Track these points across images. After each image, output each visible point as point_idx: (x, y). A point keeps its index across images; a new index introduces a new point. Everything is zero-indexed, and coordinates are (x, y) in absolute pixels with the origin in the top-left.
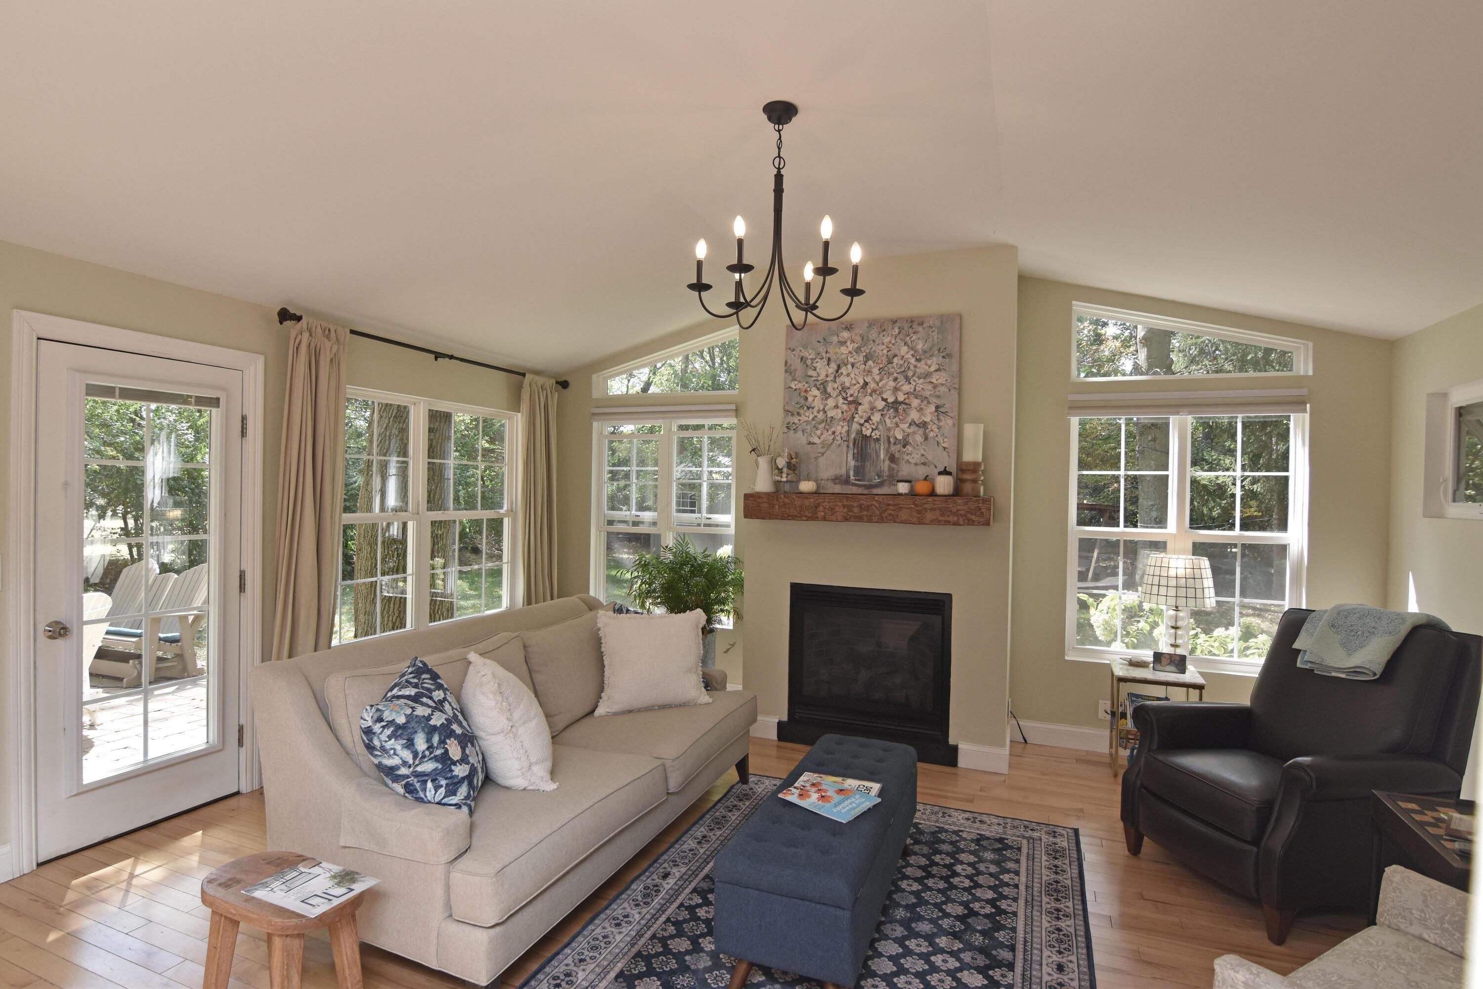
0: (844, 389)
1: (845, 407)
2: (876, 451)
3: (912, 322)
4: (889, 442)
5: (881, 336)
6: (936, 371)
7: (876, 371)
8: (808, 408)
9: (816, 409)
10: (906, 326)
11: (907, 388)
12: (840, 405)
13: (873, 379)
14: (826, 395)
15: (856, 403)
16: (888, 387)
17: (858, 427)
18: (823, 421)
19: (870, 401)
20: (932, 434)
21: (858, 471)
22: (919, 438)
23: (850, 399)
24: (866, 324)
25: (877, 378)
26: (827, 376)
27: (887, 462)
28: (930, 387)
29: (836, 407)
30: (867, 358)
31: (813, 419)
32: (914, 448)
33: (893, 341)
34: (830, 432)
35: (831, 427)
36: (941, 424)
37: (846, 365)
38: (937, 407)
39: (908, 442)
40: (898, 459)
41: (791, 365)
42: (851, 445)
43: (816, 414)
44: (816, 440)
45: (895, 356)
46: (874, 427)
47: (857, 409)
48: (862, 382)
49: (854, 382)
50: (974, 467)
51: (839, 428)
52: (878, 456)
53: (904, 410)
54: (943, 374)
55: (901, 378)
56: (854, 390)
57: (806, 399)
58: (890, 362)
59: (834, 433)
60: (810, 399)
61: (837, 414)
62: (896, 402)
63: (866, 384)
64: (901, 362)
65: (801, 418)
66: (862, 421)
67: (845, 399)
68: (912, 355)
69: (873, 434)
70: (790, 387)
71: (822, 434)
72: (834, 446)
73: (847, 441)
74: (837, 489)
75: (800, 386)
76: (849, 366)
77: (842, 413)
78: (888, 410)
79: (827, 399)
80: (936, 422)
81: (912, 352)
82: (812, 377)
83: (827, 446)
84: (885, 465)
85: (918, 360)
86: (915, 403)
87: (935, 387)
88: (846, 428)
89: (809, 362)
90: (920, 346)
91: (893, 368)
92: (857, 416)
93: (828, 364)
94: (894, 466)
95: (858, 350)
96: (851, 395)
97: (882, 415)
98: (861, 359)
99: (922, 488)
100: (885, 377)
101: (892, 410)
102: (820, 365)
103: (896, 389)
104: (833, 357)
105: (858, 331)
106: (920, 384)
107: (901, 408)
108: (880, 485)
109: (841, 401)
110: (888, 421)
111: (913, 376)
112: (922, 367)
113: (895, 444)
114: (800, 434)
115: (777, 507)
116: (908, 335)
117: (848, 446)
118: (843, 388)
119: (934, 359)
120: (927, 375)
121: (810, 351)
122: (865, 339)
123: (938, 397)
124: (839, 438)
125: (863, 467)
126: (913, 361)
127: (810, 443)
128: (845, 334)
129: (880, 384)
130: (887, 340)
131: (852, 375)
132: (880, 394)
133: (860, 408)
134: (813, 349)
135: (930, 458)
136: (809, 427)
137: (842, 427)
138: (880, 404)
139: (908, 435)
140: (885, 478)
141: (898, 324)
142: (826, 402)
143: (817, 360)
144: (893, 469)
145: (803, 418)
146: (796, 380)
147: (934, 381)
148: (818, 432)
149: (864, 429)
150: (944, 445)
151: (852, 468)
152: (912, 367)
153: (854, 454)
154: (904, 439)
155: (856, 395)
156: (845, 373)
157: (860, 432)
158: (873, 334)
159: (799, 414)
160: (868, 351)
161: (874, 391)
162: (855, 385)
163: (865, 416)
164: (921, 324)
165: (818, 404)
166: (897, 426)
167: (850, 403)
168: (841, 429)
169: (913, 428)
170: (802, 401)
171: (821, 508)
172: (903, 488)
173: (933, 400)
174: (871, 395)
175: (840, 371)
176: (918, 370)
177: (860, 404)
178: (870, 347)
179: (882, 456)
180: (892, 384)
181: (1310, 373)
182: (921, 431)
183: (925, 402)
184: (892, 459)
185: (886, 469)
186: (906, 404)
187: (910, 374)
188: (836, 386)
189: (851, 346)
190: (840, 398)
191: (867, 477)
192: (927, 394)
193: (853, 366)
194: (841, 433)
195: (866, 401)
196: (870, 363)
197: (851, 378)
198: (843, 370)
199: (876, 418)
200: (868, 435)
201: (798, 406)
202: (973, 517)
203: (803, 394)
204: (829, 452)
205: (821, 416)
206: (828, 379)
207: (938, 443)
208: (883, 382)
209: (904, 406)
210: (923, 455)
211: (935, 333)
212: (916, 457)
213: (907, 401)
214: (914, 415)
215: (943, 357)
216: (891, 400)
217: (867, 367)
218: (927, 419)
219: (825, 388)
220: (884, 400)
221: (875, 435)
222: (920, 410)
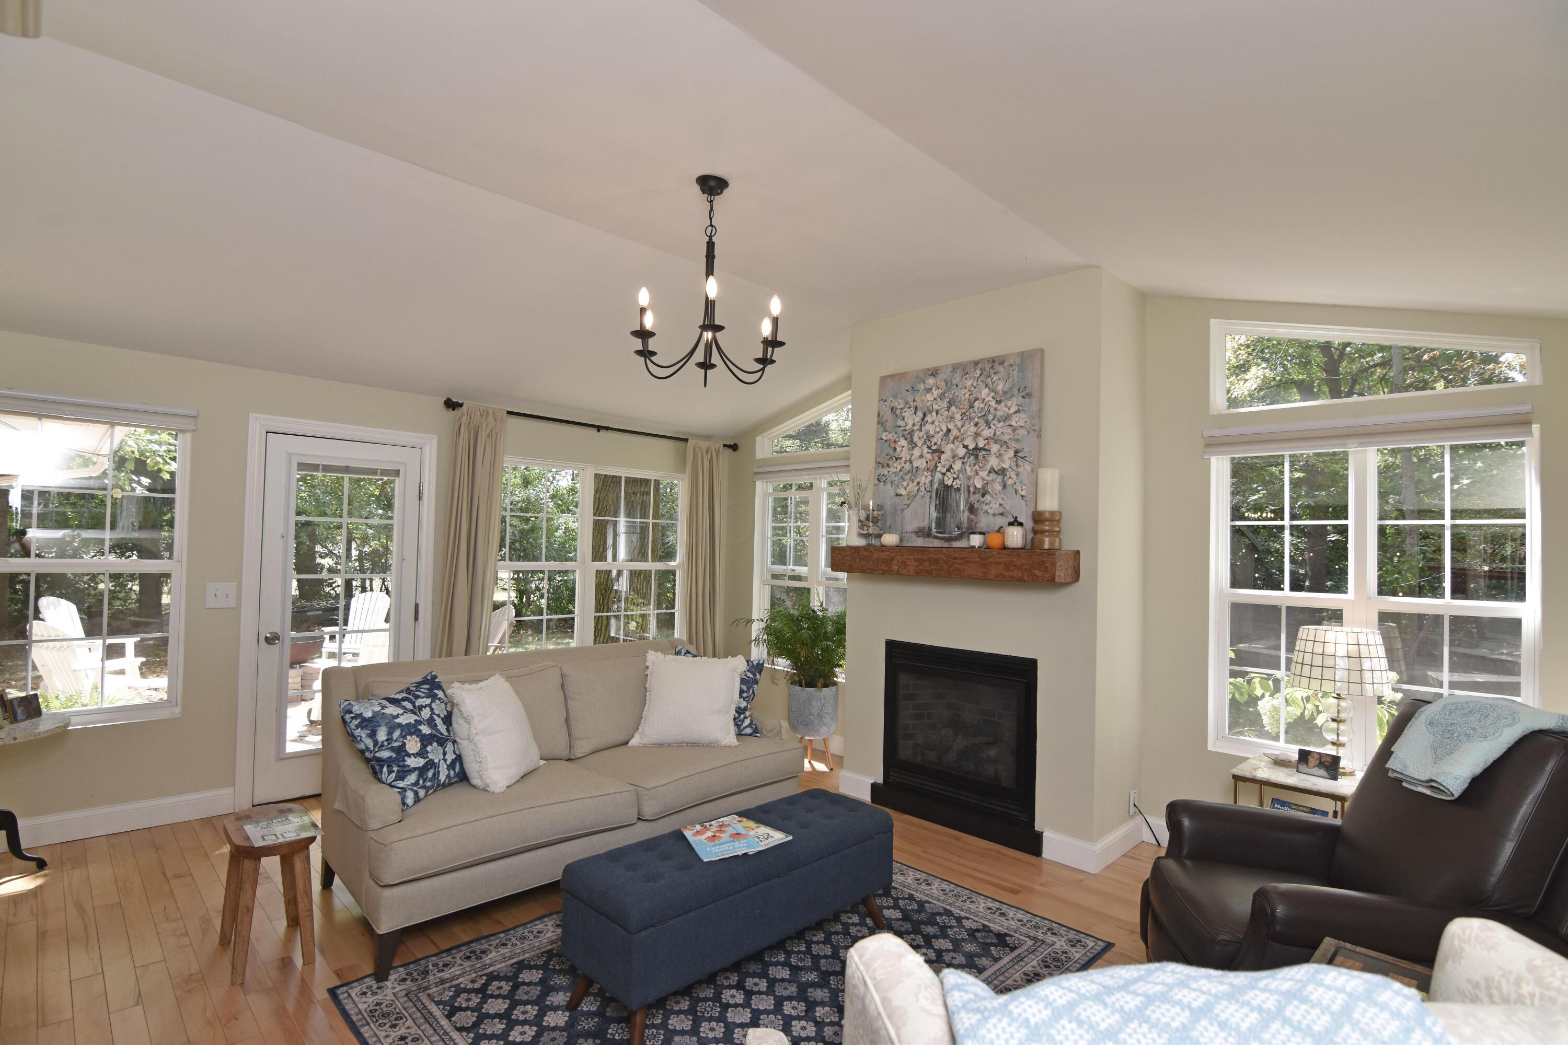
0: (929, 437)
1: (929, 456)
2: (957, 503)
3: (993, 362)
4: (969, 491)
5: (964, 379)
6: (1016, 412)
7: (958, 417)
8: (897, 459)
9: (904, 459)
10: (988, 366)
11: (987, 433)
12: (924, 454)
13: (956, 425)
14: (913, 445)
15: (940, 452)
16: (969, 433)
17: (941, 476)
18: (909, 472)
19: (952, 449)
20: (1010, 482)
21: (940, 523)
22: (998, 487)
23: (934, 447)
24: (950, 369)
25: (959, 424)
26: (914, 425)
27: (967, 513)
28: (1009, 430)
29: (921, 456)
30: (951, 404)
31: (900, 470)
32: (992, 497)
33: (975, 384)
34: (915, 483)
35: (916, 478)
36: (1020, 470)
37: (931, 412)
38: (1016, 452)
39: (987, 491)
40: (977, 509)
41: (883, 416)
42: (934, 496)
43: (903, 464)
44: (903, 492)
45: (977, 399)
46: (955, 476)
47: (939, 458)
48: (945, 429)
49: (938, 429)
50: (1054, 518)
51: (923, 478)
52: (958, 507)
53: (984, 457)
54: (1022, 415)
55: (982, 423)
56: (937, 438)
57: (895, 449)
58: (972, 407)
59: (918, 483)
60: (899, 449)
61: (922, 464)
62: (977, 449)
63: (949, 431)
64: (982, 406)
65: (890, 470)
66: (944, 470)
67: (929, 448)
68: (993, 398)
69: (954, 483)
70: (881, 439)
71: (908, 485)
72: (918, 497)
73: (931, 492)
74: (920, 542)
75: (890, 436)
76: (934, 414)
77: (927, 462)
78: (969, 458)
79: (913, 448)
80: (1015, 468)
81: (993, 394)
82: (900, 427)
83: (912, 497)
84: (964, 516)
85: (999, 402)
86: (995, 448)
87: (1015, 430)
88: (929, 478)
89: (898, 412)
90: (1000, 387)
91: (974, 412)
92: (939, 465)
93: (915, 413)
94: (972, 517)
95: (942, 396)
96: (935, 444)
97: (963, 463)
98: (945, 405)
99: (995, 541)
100: (967, 422)
101: (972, 457)
102: (908, 414)
103: (977, 435)
104: (919, 405)
105: (942, 376)
106: (1000, 428)
107: (981, 454)
108: (958, 537)
109: (926, 449)
110: (968, 469)
111: (993, 419)
112: (1002, 410)
113: (974, 493)
114: (889, 485)
115: (858, 560)
116: (989, 376)
117: (931, 497)
118: (927, 437)
119: (1014, 399)
120: (1007, 418)
121: (900, 401)
122: (949, 384)
123: (1017, 440)
124: (923, 489)
125: (944, 518)
126: (993, 403)
127: (897, 495)
128: (931, 381)
129: (962, 431)
130: (969, 383)
131: (937, 423)
132: (962, 440)
133: (943, 456)
134: (902, 398)
135: (1005, 507)
136: (896, 479)
137: (926, 477)
138: (961, 452)
139: (987, 484)
140: (964, 530)
141: (980, 366)
142: (911, 452)
143: (905, 409)
144: (972, 520)
145: (892, 470)
146: (886, 431)
147: (1013, 423)
148: (905, 483)
149: (946, 478)
150: (1023, 493)
151: (934, 520)
152: (992, 411)
153: (936, 505)
154: (983, 488)
155: (939, 443)
156: (930, 421)
157: (942, 482)
158: (957, 378)
159: (888, 466)
160: (951, 397)
161: (956, 438)
162: (939, 432)
163: (948, 464)
164: (1002, 363)
165: (905, 454)
166: (977, 474)
167: (934, 452)
168: (925, 479)
169: (993, 476)
170: (892, 452)
171: (895, 562)
172: (977, 541)
173: (1013, 445)
174: (953, 443)
175: (926, 419)
176: (998, 413)
177: (943, 452)
178: (953, 392)
179: (962, 507)
180: (973, 429)
181: (1536, 381)
182: (1000, 479)
183: (1004, 447)
184: (972, 509)
185: (965, 521)
186: (986, 450)
187: (990, 417)
188: (921, 434)
189: (936, 393)
190: (925, 448)
191: (947, 530)
192: (1006, 438)
193: (937, 413)
194: (925, 484)
195: (948, 448)
196: (953, 408)
197: (936, 426)
198: (928, 418)
199: (957, 466)
200: (950, 485)
201: (887, 457)
202: (1037, 572)
203: (893, 445)
204: (913, 504)
205: (907, 466)
206: (915, 428)
207: (1016, 491)
208: (965, 428)
209: (984, 452)
210: (1001, 505)
211: (1015, 372)
212: (994, 507)
213: (987, 447)
214: (993, 462)
215: (1023, 397)
216: (971, 447)
217: (950, 413)
218: (1006, 466)
219: (912, 438)
220: (966, 447)
221: (956, 484)
222: (999, 456)
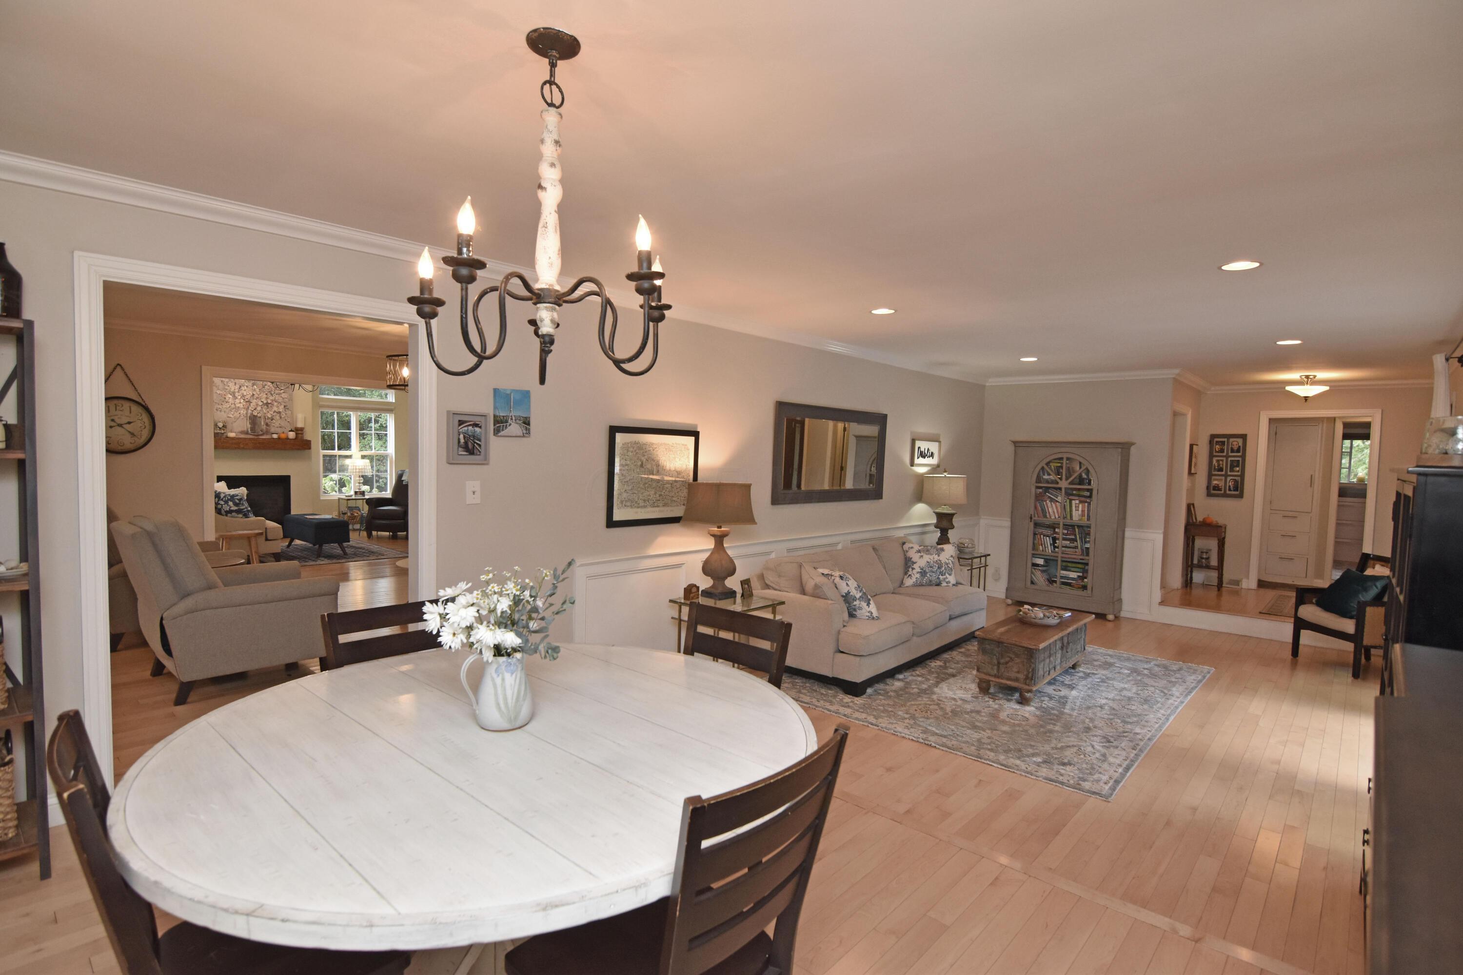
0: (243, 396)
1: (244, 403)
2: (260, 421)
4: (265, 418)
7: (258, 390)
11: (271, 398)
13: (257, 393)
14: (235, 397)
15: (250, 402)
16: (263, 397)
17: (251, 412)
18: (235, 409)
19: (256, 402)
20: (283, 416)
21: (253, 429)
22: (278, 417)
23: (246, 400)
27: (265, 426)
29: (240, 403)
32: (276, 421)
34: (238, 413)
35: (238, 411)
36: (286, 413)
38: (285, 406)
39: (273, 419)
40: (270, 425)
42: (248, 419)
44: (231, 416)
46: (258, 412)
48: (251, 394)
50: (302, 429)
52: (261, 423)
54: (286, 394)
55: (269, 394)
56: (248, 397)
57: (225, 398)
58: (264, 387)
59: (240, 413)
60: (227, 399)
61: (241, 406)
62: (267, 403)
63: (253, 395)
64: (269, 388)
66: (252, 410)
67: (244, 400)
68: (274, 386)
71: (234, 414)
72: (239, 419)
73: (246, 417)
74: (243, 436)
75: (221, 392)
76: (245, 387)
77: (243, 405)
80: (284, 412)
82: (227, 389)
83: (237, 419)
84: (264, 427)
85: (276, 388)
86: (275, 404)
87: (283, 399)
88: (245, 412)
89: (225, 383)
91: (265, 389)
92: (250, 407)
93: (235, 385)
94: (268, 427)
97: (261, 408)
98: (251, 384)
99: (283, 436)
100: (262, 393)
101: (265, 406)
102: (231, 385)
103: (267, 398)
104: (237, 382)
106: (277, 397)
107: (270, 405)
108: (261, 435)
109: (242, 401)
110: (264, 410)
113: (268, 419)
114: (223, 413)
120: (279, 394)
121: (226, 379)
124: (242, 416)
125: (254, 427)
127: (228, 417)
131: (247, 391)
132: (260, 399)
133: (251, 404)
135: (283, 425)
136: (227, 410)
138: (261, 403)
140: (264, 432)
142: (235, 400)
143: (229, 383)
144: (268, 429)
145: (224, 406)
146: (219, 390)
147: (283, 396)
148: (232, 413)
149: (254, 413)
150: (289, 420)
151: (249, 428)
153: (250, 422)
154: (272, 417)
156: (243, 389)
157: (252, 414)
159: (222, 404)
160: (253, 382)
163: (254, 408)
166: (268, 412)
167: (247, 402)
168: (243, 412)
169: (275, 414)
170: (223, 399)
171: (243, 445)
172: (275, 436)
173: (283, 403)
174: (256, 399)
179: (263, 423)
180: (265, 396)
181: (394, 401)
182: (279, 415)
183: (279, 404)
184: (267, 425)
185: (265, 429)
187: (273, 393)
190: (242, 399)
191: (256, 432)
192: (280, 401)
193: (247, 387)
194: (243, 414)
195: (254, 402)
199: (259, 408)
200: (256, 415)
202: (302, 448)
204: (238, 421)
205: (233, 406)
207: (286, 420)
210: (280, 424)
212: (277, 424)
213: (272, 403)
214: (275, 409)
216: (265, 402)
218: (281, 411)
219: (234, 395)
220: (262, 402)
221: (259, 415)
222: (278, 407)
